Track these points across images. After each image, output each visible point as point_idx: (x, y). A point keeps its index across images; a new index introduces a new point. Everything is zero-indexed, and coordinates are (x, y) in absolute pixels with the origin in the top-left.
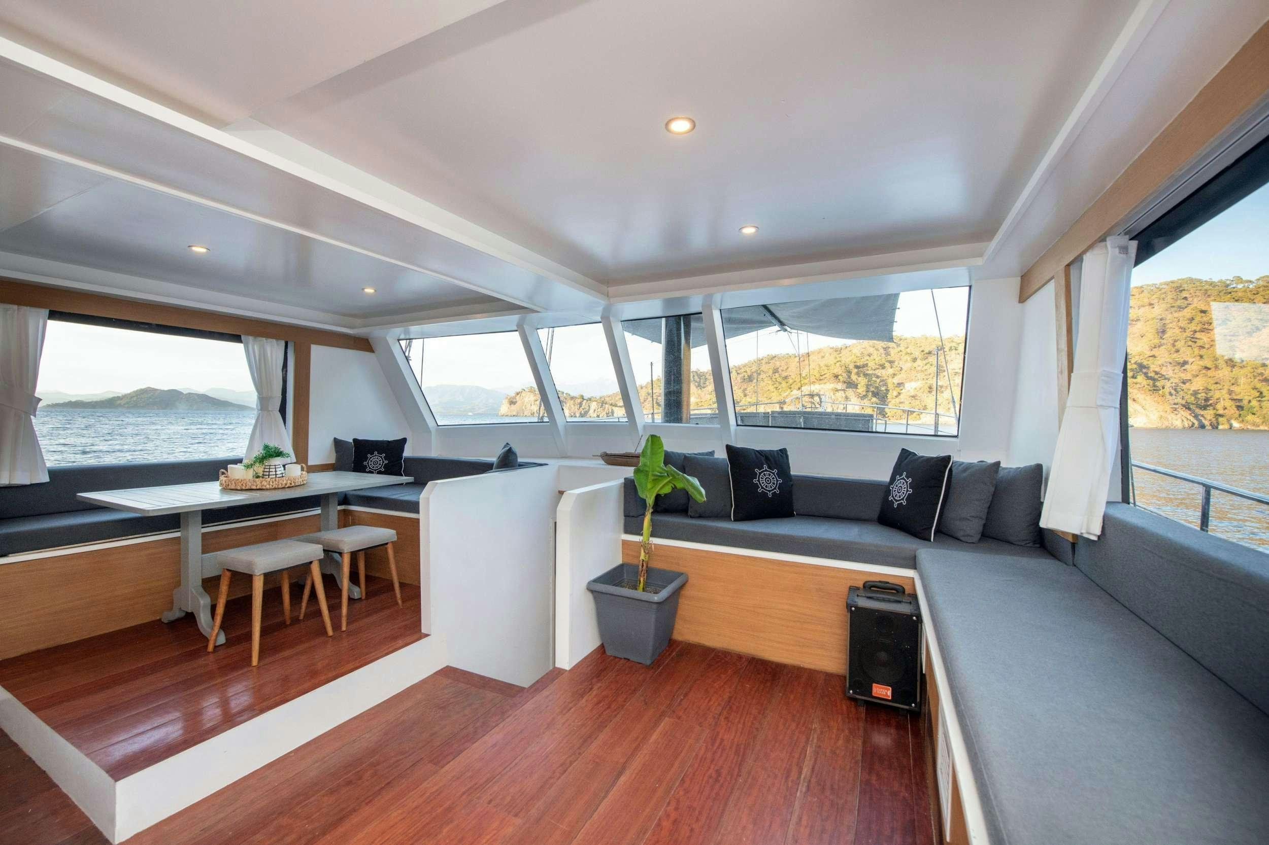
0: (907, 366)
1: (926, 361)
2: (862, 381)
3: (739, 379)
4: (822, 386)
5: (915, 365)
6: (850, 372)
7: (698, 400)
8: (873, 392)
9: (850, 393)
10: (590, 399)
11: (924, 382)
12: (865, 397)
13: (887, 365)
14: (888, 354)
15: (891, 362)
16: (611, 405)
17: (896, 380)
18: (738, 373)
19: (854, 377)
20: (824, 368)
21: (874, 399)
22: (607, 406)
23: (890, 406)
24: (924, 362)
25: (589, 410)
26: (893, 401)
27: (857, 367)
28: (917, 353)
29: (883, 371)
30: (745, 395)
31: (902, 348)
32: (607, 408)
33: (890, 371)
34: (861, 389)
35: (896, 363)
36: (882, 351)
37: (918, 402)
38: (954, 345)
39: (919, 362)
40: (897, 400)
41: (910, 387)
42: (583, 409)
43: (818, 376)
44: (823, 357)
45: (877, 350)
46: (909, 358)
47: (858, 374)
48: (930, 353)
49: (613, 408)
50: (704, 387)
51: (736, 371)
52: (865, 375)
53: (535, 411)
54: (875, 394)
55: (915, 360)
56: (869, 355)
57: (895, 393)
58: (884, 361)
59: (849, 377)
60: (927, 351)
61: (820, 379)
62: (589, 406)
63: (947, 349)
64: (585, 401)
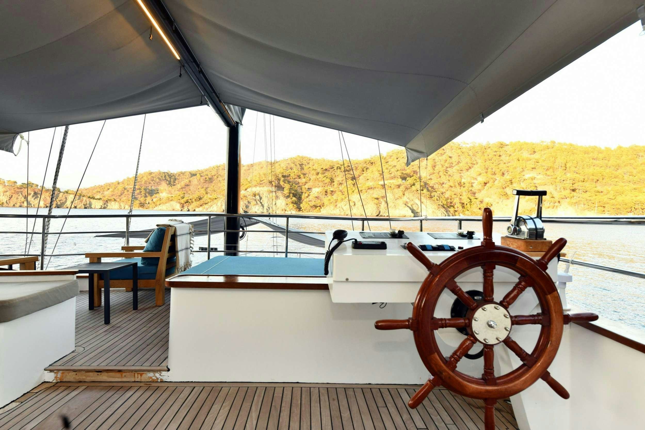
0: (313, 177)
1: (324, 175)
2: (287, 186)
3: (202, 180)
4: (261, 188)
5: (318, 177)
6: (279, 180)
7: (170, 195)
8: (293, 194)
9: (279, 193)
10: (67, 192)
11: (323, 188)
12: (288, 197)
13: (302, 176)
14: (302, 169)
15: (304, 174)
16: (89, 197)
17: (307, 186)
18: (201, 176)
19: (282, 183)
20: (263, 176)
21: (294, 198)
22: (85, 198)
23: (304, 203)
24: (323, 176)
25: (66, 201)
26: (305, 200)
27: (284, 176)
28: (319, 170)
29: (299, 180)
30: (207, 193)
31: (310, 165)
32: (84, 201)
33: (304, 180)
34: (286, 191)
35: (307, 175)
36: (299, 166)
37: (319, 201)
38: (339, 166)
39: (320, 175)
40: (308, 199)
41: (316, 191)
42: (60, 201)
43: (258, 181)
44: (262, 168)
45: (296, 165)
46: (314, 172)
47: (284, 181)
48: (326, 170)
49: (92, 200)
50: (174, 185)
51: (200, 174)
52: (289, 182)
53: (5, 201)
54: (294, 195)
55: (318, 174)
56: (291, 169)
57: (306, 195)
58: (300, 173)
59: (279, 183)
60: (324, 168)
61: (260, 184)
62: (66, 198)
63: (335, 168)
64: (61, 194)
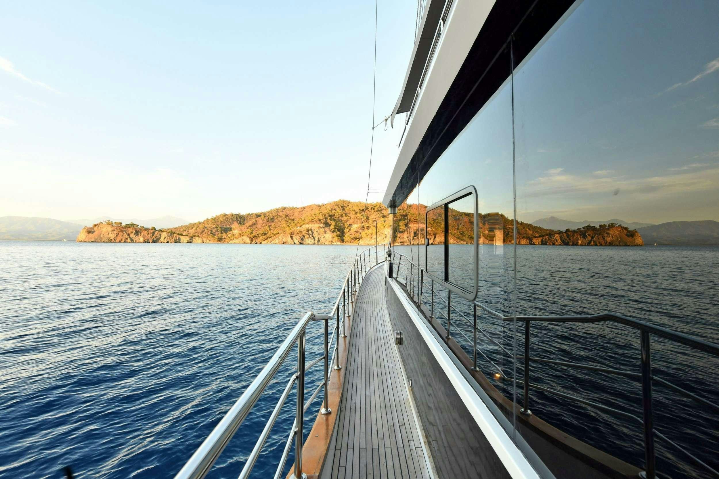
0: (353, 216)
1: (361, 214)
2: (333, 223)
3: (265, 220)
4: (313, 225)
5: (357, 216)
6: (326, 218)
7: (240, 232)
8: (338, 229)
9: (327, 229)
10: (161, 231)
11: (360, 224)
12: (333, 232)
13: (344, 215)
14: (344, 210)
15: (346, 214)
16: (178, 234)
17: (348, 223)
18: (265, 217)
19: (329, 221)
20: (314, 216)
21: (338, 233)
22: (175, 235)
23: (346, 236)
24: (360, 215)
25: (160, 238)
26: (347, 234)
27: (330, 216)
28: (357, 210)
29: (342, 218)
30: (270, 230)
31: (350, 207)
32: (174, 237)
33: (345, 219)
34: (332, 227)
35: (348, 215)
36: (341, 208)
37: (358, 234)
38: (373, 207)
39: (358, 214)
40: (349, 233)
41: (355, 227)
42: (155, 237)
43: (311, 219)
44: (312, 210)
45: (339, 207)
46: (354, 212)
47: (330, 219)
48: (363, 210)
49: (180, 236)
50: (244, 224)
51: (264, 215)
52: (334, 220)
53: (112, 238)
54: (339, 230)
55: (356, 213)
56: (335, 210)
57: (348, 230)
58: (342, 213)
59: (326, 221)
60: (361, 209)
61: (312, 221)
62: (160, 235)
63: (370, 209)
64: (157, 232)
